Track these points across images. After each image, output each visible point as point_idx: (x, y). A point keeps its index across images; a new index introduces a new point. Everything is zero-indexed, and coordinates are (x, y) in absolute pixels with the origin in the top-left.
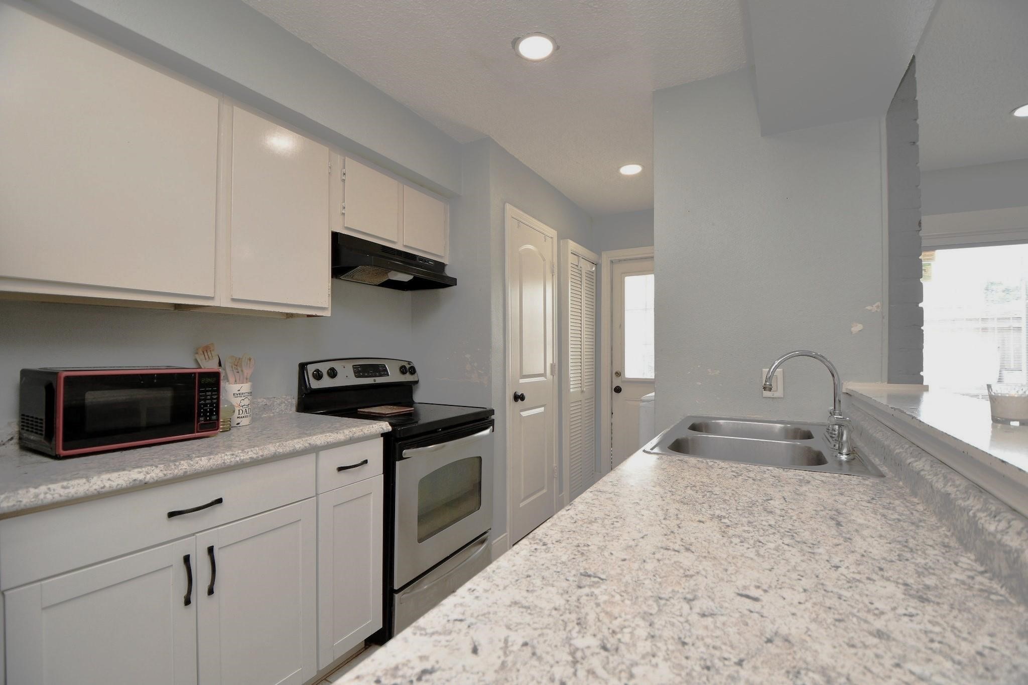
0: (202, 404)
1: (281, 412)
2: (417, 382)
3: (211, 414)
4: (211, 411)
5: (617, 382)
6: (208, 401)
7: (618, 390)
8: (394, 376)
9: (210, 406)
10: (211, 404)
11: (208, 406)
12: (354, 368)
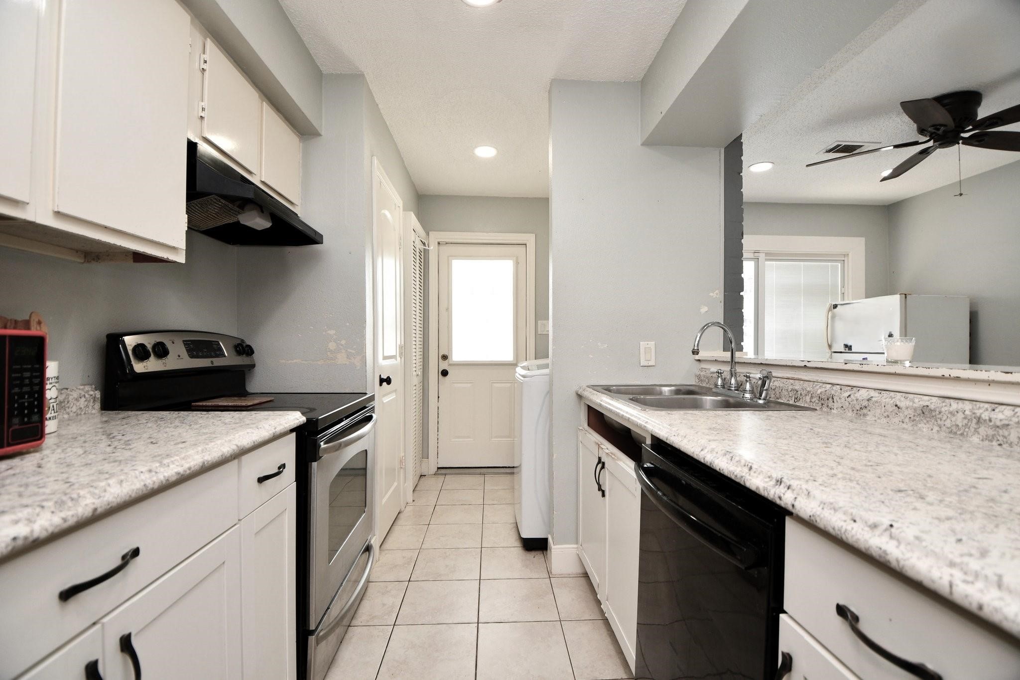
0: (16, 394)
1: (79, 412)
2: (253, 366)
3: (31, 413)
4: (31, 407)
5: (444, 365)
6: (26, 389)
7: (445, 373)
8: (229, 358)
9: (29, 397)
10: (31, 394)
11: (26, 397)
12: (185, 345)
